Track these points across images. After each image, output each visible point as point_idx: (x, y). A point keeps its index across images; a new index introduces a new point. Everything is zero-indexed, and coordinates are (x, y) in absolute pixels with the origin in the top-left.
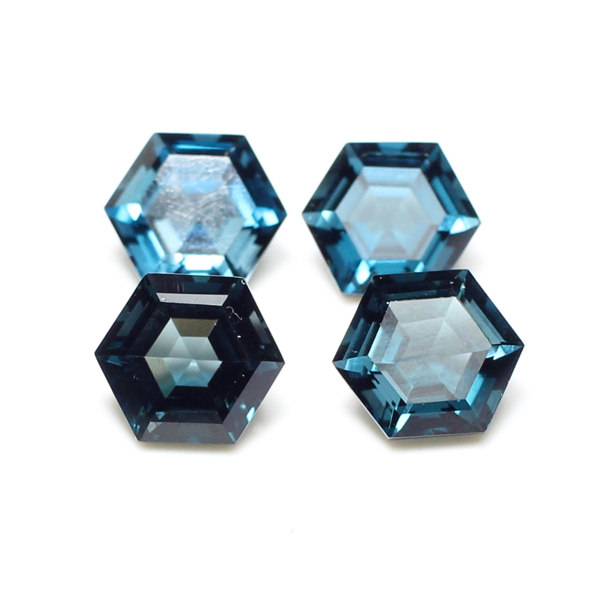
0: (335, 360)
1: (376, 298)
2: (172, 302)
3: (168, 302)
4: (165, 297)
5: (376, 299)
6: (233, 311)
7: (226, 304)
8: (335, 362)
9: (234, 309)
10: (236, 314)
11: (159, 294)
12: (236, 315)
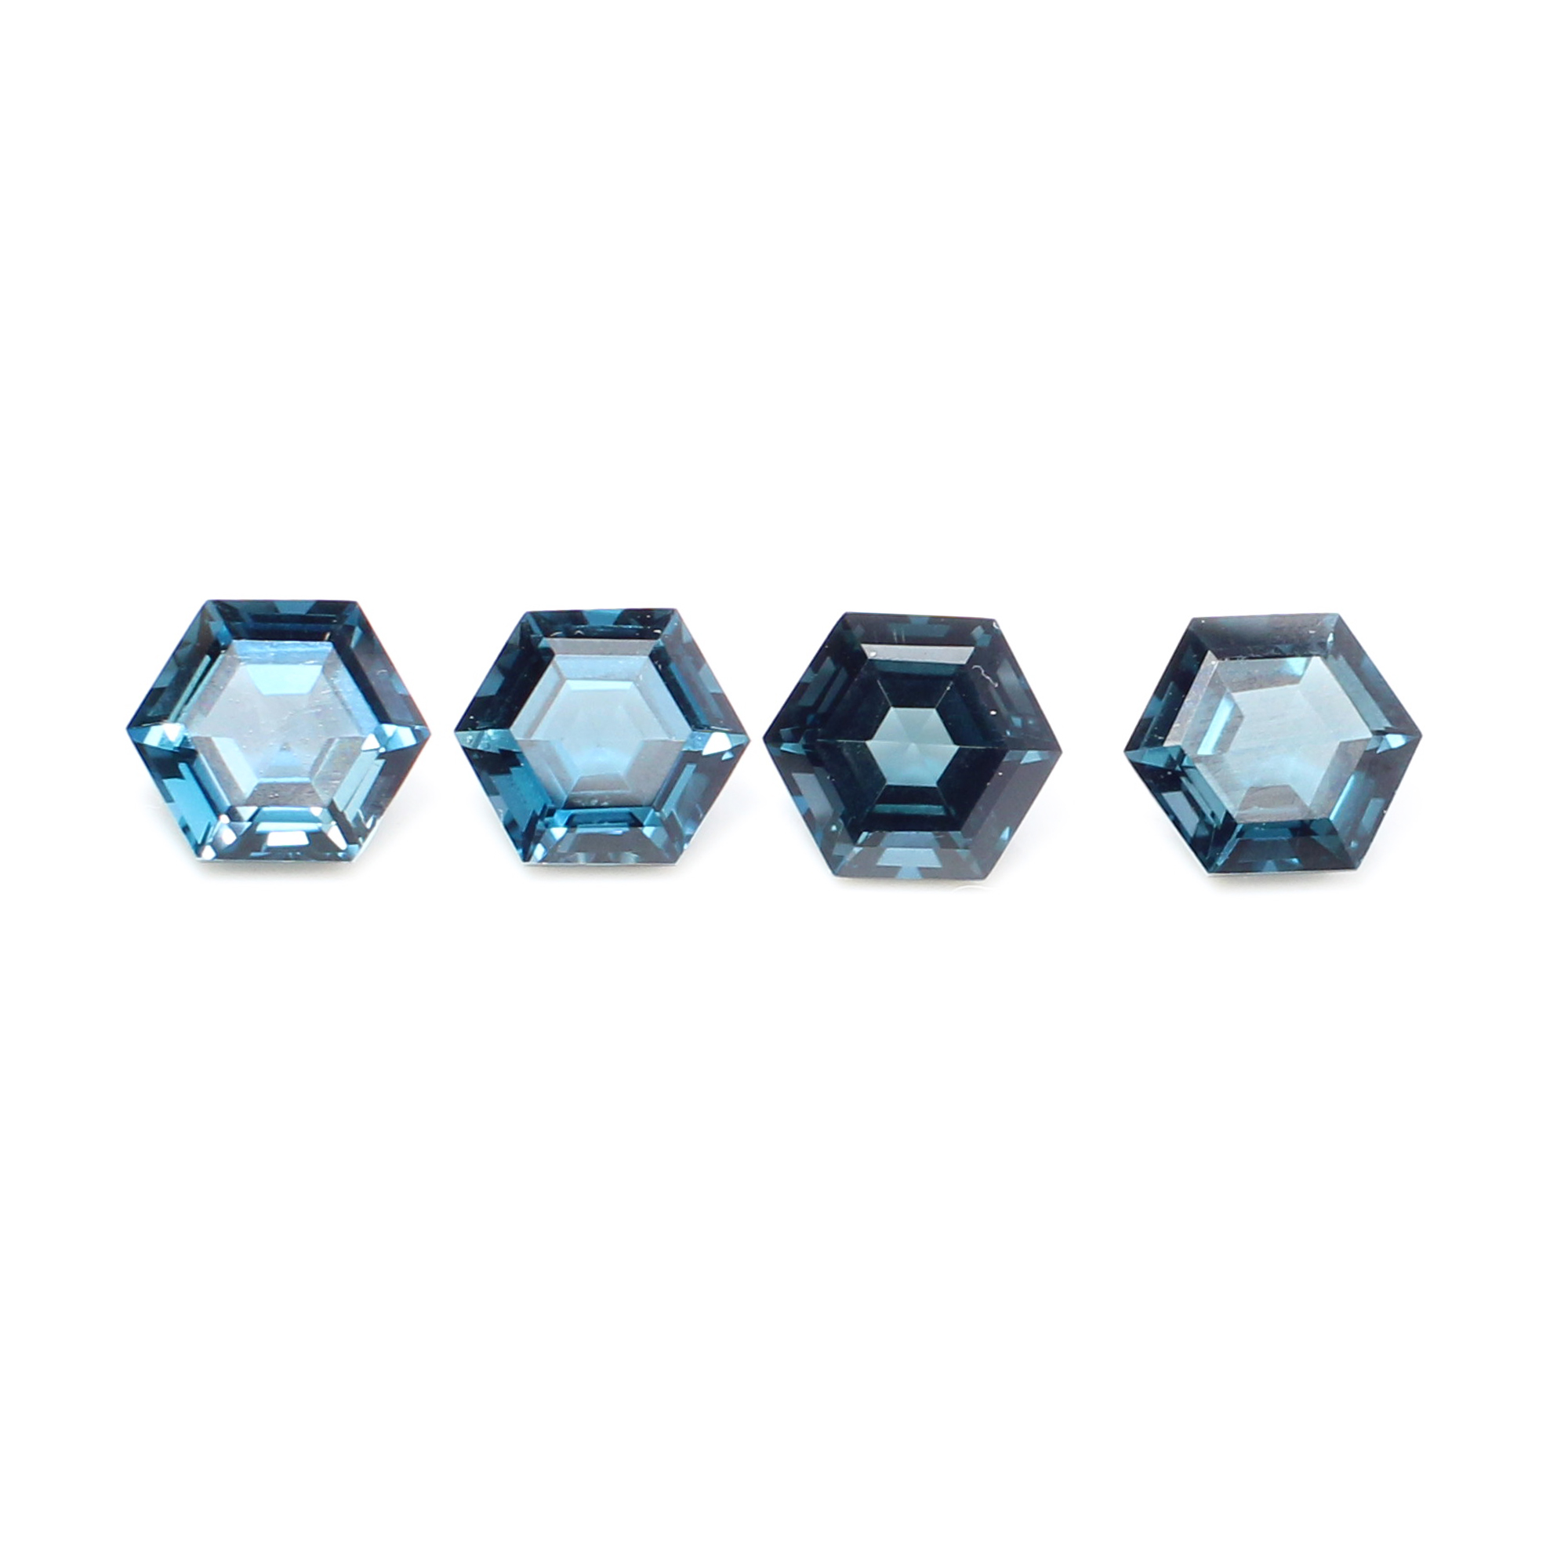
0: (1127, 749)
1: (1195, 653)
2: (887, 658)
3: (881, 658)
4: (874, 651)
5: (1195, 656)
6: (983, 671)
7: (971, 660)
8: (1128, 752)
9: (984, 668)
10: (988, 678)
11: (865, 646)
12: (988, 680)
